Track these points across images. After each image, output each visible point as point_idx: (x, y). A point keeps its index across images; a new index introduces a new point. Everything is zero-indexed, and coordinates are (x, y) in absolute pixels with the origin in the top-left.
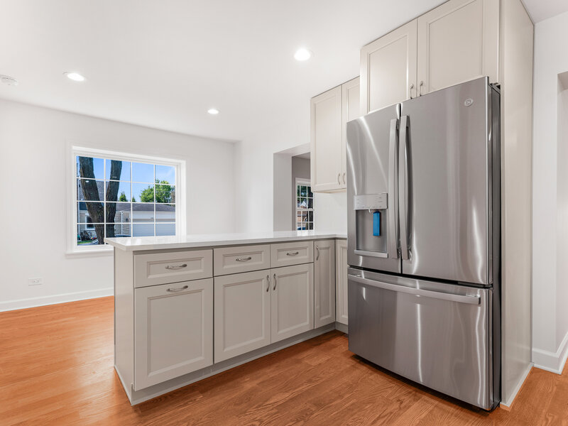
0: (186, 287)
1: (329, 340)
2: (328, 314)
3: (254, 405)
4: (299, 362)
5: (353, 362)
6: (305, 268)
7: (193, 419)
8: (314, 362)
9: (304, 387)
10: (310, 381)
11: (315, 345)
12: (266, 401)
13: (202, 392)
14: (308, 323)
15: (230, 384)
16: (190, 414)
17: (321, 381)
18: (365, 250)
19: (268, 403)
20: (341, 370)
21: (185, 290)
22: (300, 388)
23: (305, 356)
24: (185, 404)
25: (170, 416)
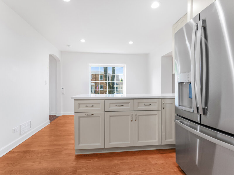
0: (93, 114)
1: (171, 153)
2: (172, 139)
3: (112, 171)
4: (146, 159)
5: (176, 169)
6: (156, 112)
7: (88, 167)
8: (154, 162)
9: (140, 172)
10: (145, 170)
11: (161, 153)
12: (118, 172)
13: (98, 158)
14: (157, 141)
15: (110, 158)
16: (88, 165)
17: (151, 173)
18: (183, 106)
19: (118, 173)
20: (166, 171)
21: (93, 116)
22: (137, 172)
23: (151, 157)
24: (90, 160)
25: (83, 163)
